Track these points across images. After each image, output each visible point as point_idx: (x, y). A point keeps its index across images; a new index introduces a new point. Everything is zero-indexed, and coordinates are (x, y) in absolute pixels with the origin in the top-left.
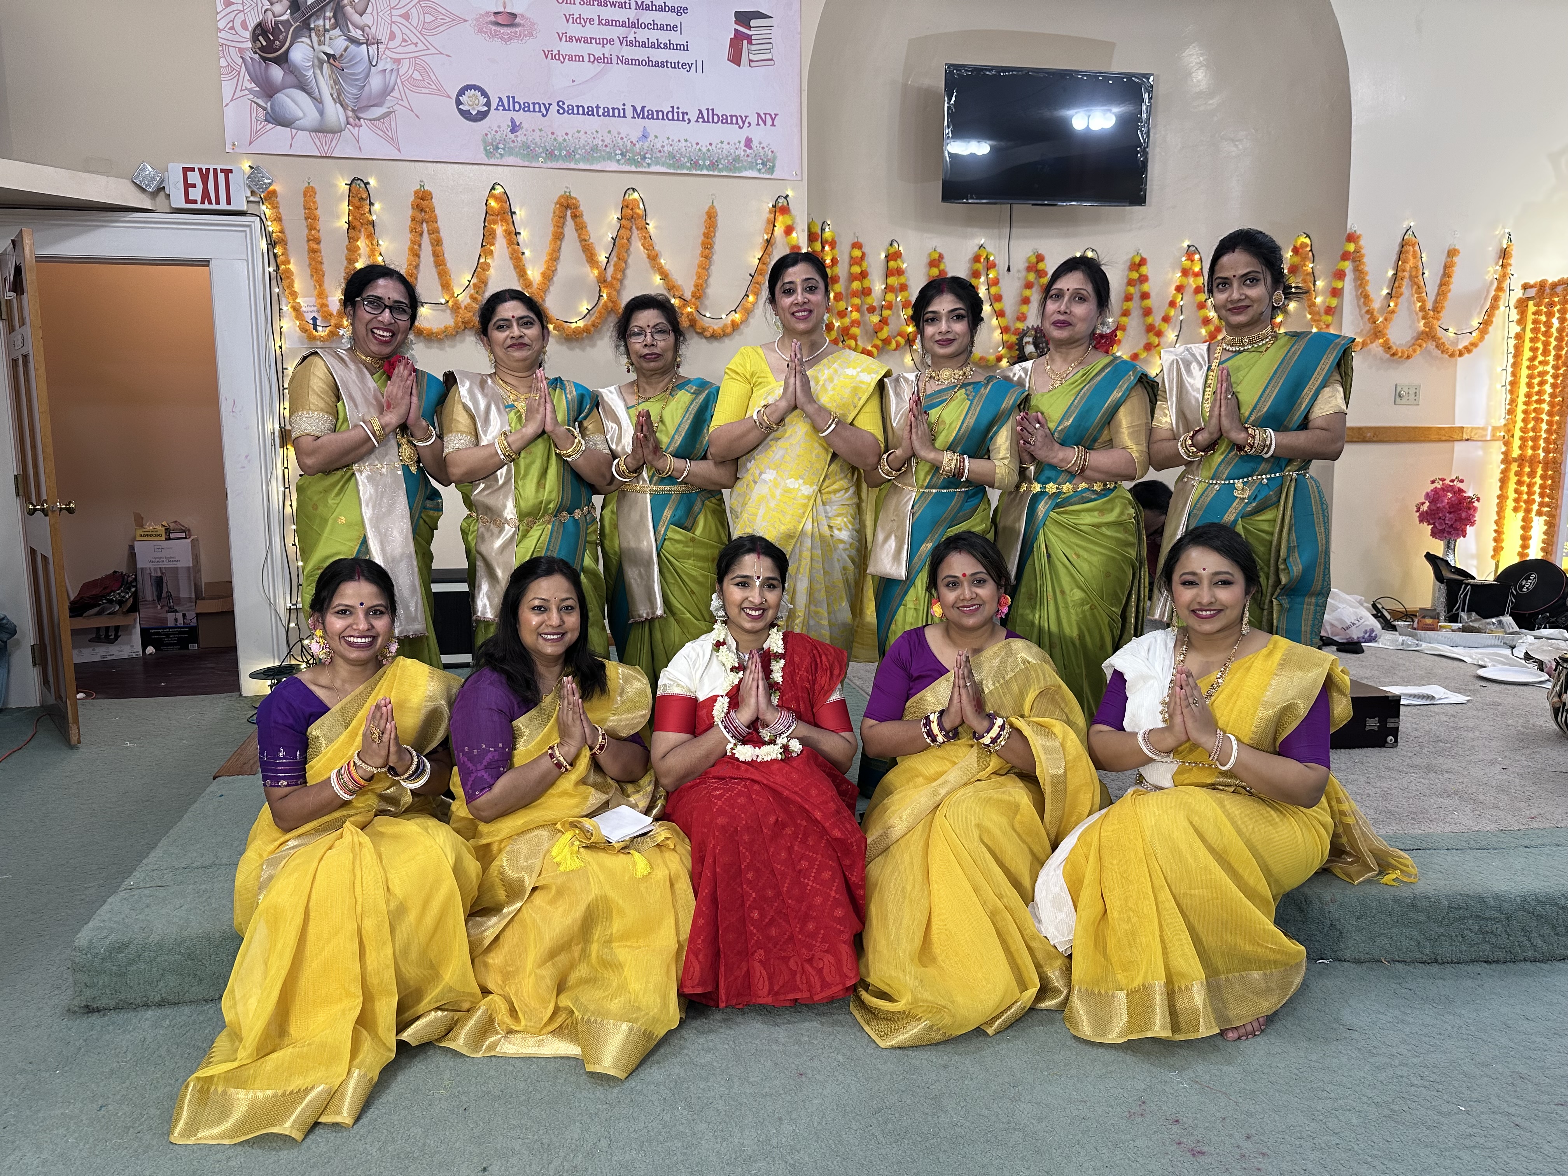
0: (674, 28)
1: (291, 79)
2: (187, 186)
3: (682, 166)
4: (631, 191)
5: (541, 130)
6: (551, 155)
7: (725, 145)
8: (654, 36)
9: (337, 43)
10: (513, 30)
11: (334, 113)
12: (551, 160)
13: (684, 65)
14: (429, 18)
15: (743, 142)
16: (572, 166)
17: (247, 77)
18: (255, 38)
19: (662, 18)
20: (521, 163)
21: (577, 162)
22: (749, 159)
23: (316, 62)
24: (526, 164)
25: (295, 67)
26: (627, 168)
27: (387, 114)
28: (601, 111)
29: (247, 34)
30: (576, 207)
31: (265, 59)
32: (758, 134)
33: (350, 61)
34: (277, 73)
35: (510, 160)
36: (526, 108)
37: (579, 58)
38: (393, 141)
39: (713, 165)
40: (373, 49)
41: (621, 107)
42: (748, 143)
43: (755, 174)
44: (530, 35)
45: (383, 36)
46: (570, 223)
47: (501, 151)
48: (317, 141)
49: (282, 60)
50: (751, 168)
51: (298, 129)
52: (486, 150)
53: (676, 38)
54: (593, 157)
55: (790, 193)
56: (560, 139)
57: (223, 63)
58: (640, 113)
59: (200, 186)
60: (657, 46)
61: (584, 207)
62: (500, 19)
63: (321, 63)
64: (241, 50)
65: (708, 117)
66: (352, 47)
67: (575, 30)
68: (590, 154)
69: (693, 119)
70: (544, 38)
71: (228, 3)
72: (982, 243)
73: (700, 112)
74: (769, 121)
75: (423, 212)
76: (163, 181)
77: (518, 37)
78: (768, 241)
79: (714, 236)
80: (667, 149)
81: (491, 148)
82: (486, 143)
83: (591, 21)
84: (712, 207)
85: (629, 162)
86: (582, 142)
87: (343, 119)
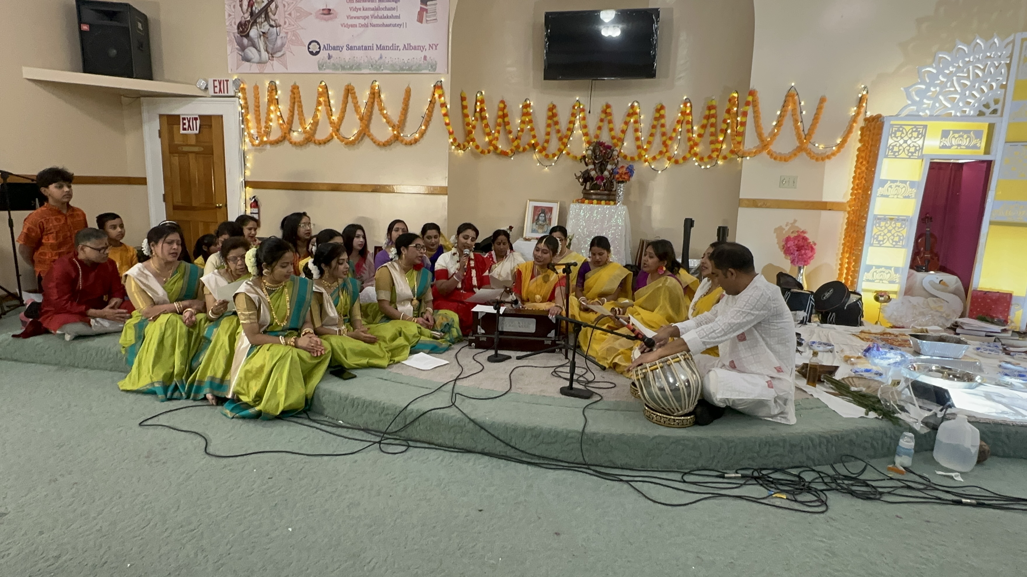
0: (394, 9)
1: (250, 42)
2: (215, 87)
3: (396, 70)
4: (375, 82)
5: (340, 58)
6: (343, 68)
7: (415, 60)
8: (385, 13)
9: (266, 27)
10: (330, 16)
11: (265, 55)
12: (343, 70)
13: (398, 25)
14: (298, 14)
15: (423, 58)
16: (352, 72)
17: (236, 44)
18: (238, 28)
19: (388, 5)
20: (331, 71)
21: (354, 70)
22: (425, 65)
24: (334, 72)
25: (251, 38)
26: (373, 72)
27: (283, 55)
28: (363, 48)
29: (236, 27)
30: (353, 91)
31: (242, 36)
32: (431, 54)
33: (271, 34)
34: (245, 41)
35: (327, 71)
36: (334, 48)
37: (355, 26)
38: (285, 65)
39: (410, 69)
40: (278, 28)
41: (371, 45)
42: (425, 57)
43: (427, 72)
44: (336, 17)
46: (350, 96)
47: (324, 67)
49: (247, 36)
50: (426, 69)
51: (253, 63)
52: (319, 67)
53: (394, 13)
55: (443, 80)
56: (347, 61)
57: (228, 39)
58: (380, 48)
59: (218, 87)
60: (387, 17)
61: (356, 90)
62: (325, 12)
63: (260, 36)
64: (234, 33)
65: (408, 47)
66: (271, 29)
67: (354, 14)
68: (359, 67)
69: (402, 49)
70: (342, 18)
71: (230, 15)
72: (577, 99)
73: (405, 45)
74: (434, 47)
75: (294, 94)
76: (207, 85)
77: (331, 19)
78: (431, 101)
79: (409, 99)
80: (390, 62)
81: (321, 67)
82: (319, 65)
83: (360, 9)
84: (408, 87)
85: (374, 69)
86: (356, 61)
87: (267, 58)
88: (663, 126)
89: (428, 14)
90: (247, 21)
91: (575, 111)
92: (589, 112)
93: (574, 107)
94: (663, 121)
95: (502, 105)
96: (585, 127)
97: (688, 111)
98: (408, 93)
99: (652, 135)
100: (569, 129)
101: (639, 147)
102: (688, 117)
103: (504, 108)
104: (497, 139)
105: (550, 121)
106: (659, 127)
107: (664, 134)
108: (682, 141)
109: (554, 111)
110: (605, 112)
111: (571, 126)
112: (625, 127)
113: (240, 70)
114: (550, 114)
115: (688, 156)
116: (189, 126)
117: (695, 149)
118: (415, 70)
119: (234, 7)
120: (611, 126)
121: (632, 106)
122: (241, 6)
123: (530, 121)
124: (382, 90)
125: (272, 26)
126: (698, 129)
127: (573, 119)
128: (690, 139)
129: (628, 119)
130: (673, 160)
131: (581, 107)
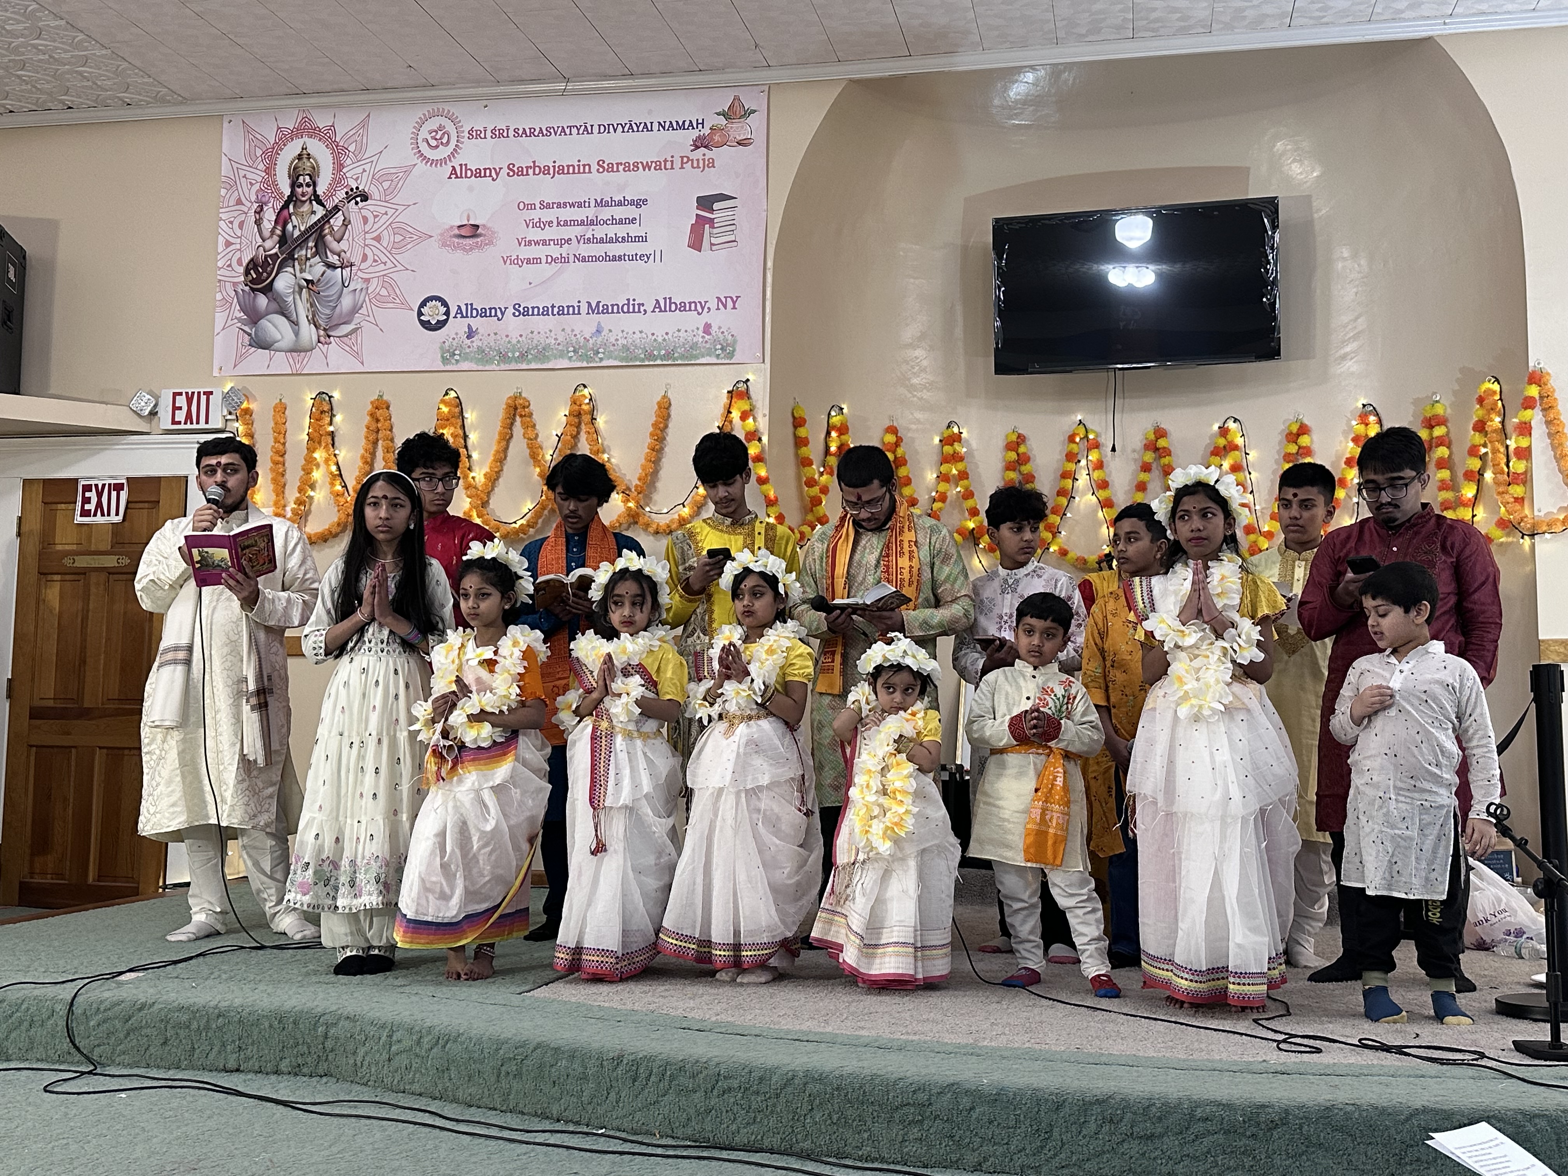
0: (633, 221)
1: (274, 306)
2: (175, 408)
3: (636, 358)
4: (581, 388)
5: (496, 334)
6: (504, 357)
7: (681, 334)
8: (611, 231)
9: (316, 269)
10: (475, 240)
11: (308, 332)
12: (505, 363)
13: (642, 256)
14: (398, 238)
15: (701, 329)
16: (524, 366)
17: (238, 307)
18: (247, 272)
19: (619, 212)
20: (474, 367)
21: (529, 362)
22: (708, 346)
23: (297, 289)
24: (480, 368)
25: (278, 294)
26: (579, 364)
27: (355, 331)
28: (556, 310)
29: (241, 270)
30: (526, 408)
31: (254, 290)
32: (718, 319)
33: (327, 283)
34: (262, 301)
35: (465, 365)
36: (483, 313)
37: (537, 261)
38: (357, 355)
39: (669, 355)
40: (347, 272)
41: (575, 304)
42: (707, 328)
43: (715, 361)
44: (491, 243)
45: (356, 259)
46: (519, 422)
47: (456, 357)
48: (291, 360)
49: (268, 290)
50: (709, 354)
51: (276, 351)
52: (442, 357)
53: (633, 230)
54: (544, 356)
55: (751, 377)
56: (514, 341)
57: (219, 296)
58: (595, 309)
59: (185, 408)
60: (616, 240)
61: (533, 407)
62: (463, 232)
63: (301, 288)
65: (664, 306)
66: (329, 271)
67: (535, 234)
68: (543, 354)
69: (650, 309)
70: (505, 245)
71: (228, 244)
72: (1079, 417)
73: (657, 302)
74: (730, 304)
75: (378, 421)
76: (156, 406)
77: (479, 247)
79: (666, 427)
80: (622, 341)
81: (447, 355)
82: (443, 351)
83: (550, 223)
84: (665, 397)
85: (581, 358)
86: (535, 342)
87: (315, 338)
89: (715, 231)
90: (270, 256)
91: (1074, 448)
92: (1113, 449)
93: (1071, 439)
95: (890, 439)
96: (1104, 485)
98: (664, 409)
100: (1061, 493)
103: (897, 444)
109: (1022, 449)
110: (1152, 446)
111: (1068, 484)
113: (241, 370)
114: (1013, 456)
116: (99, 505)
118: (682, 357)
119: (241, 225)
121: (1224, 431)
122: (258, 222)
123: (963, 475)
124: (600, 406)
125: (331, 266)
127: (1071, 466)
131: (1091, 436)
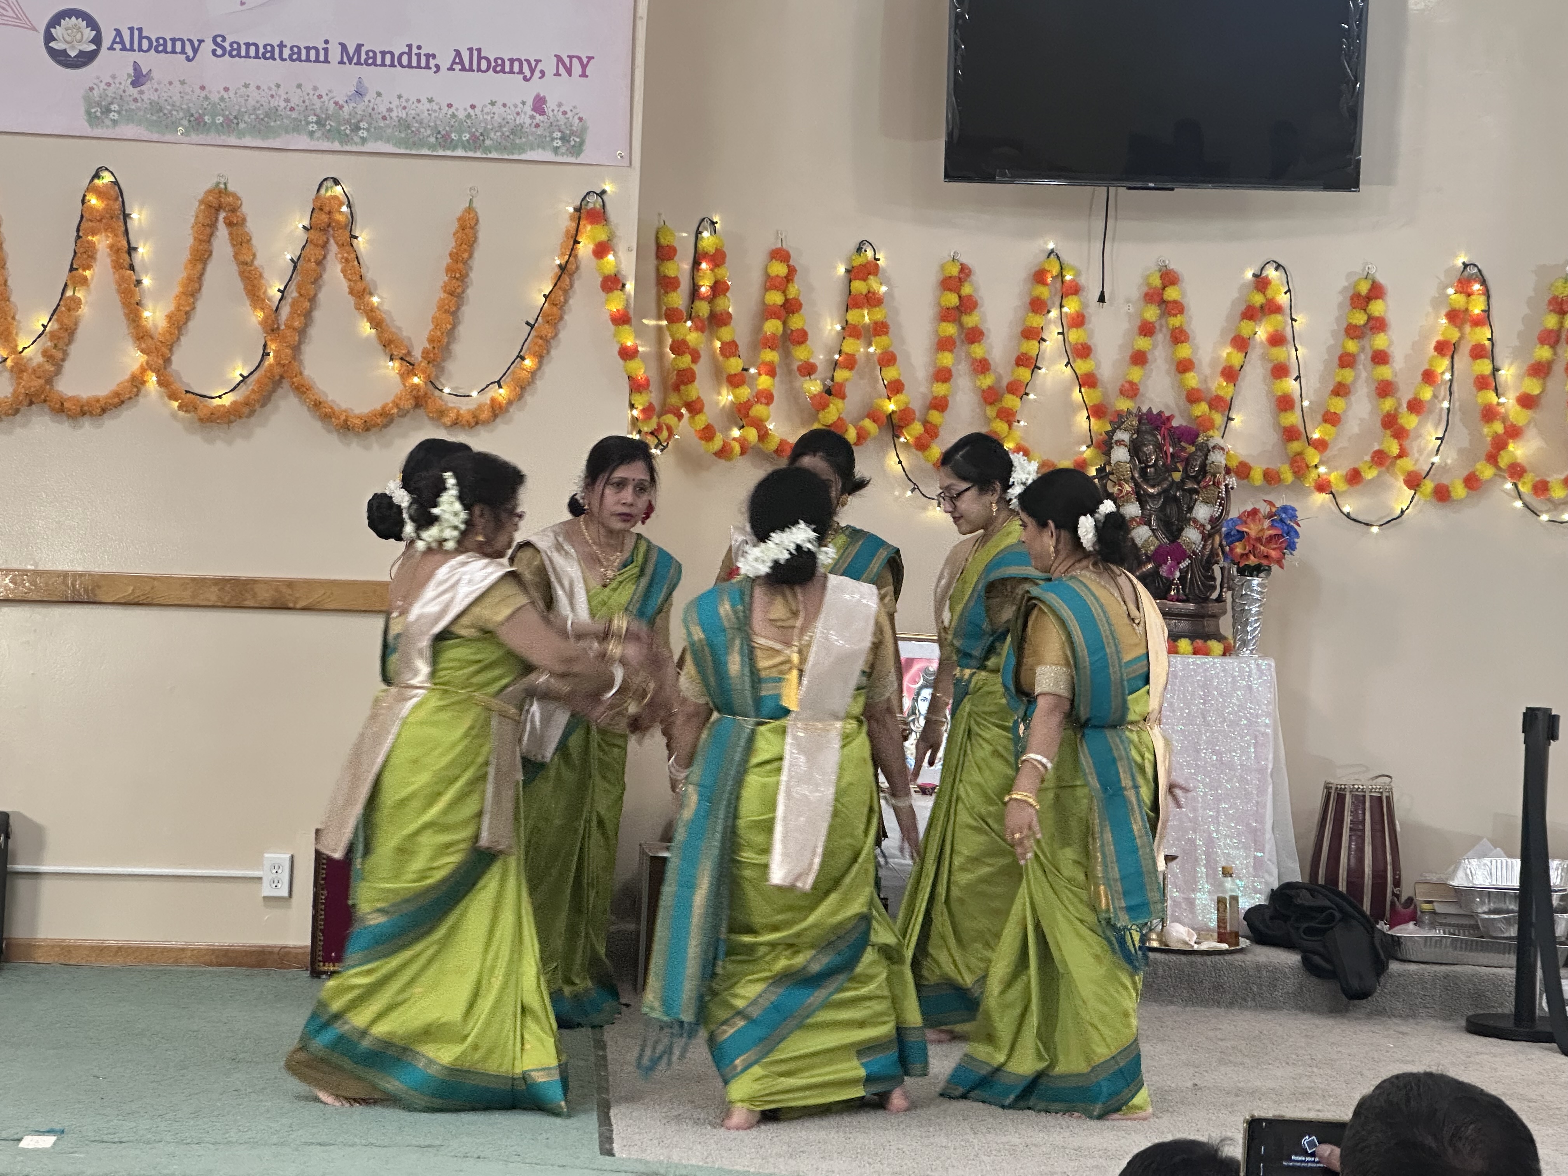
3: (422, 143)
4: (330, 183)
5: (183, 83)
6: (197, 123)
7: (497, 109)
12: (197, 131)
15: (530, 103)
16: (232, 140)
20: (145, 134)
21: (241, 134)
22: (539, 131)
24: (155, 137)
26: (325, 145)
28: (286, 53)
30: (234, 210)
35: (129, 130)
36: (161, 46)
39: (476, 142)
41: (321, 46)
42: (539, 104)
43: (549, 156)
46: (222, 231)
47: (114, 116)
50: (542, 146)
52: (88, 113)
54: (268, 126)
55: (609, 187)
56: (215, 98)
58: (353, 56)
61: (246, 209)
65: (473, 61)
68: (266, 122)
69: (445, 64)
72: (1051, 246)
73: (458, 53)
74: (577, 68)
78: (563, 268)
79: (470, 256)
80: (397, 113)
81: (96, 110)
82: (89, 102)
84: (470, 209)
85: (329, 135)
86: (251, 102)
88: (1380, 358)
91: (1043, 292)
92: (1102, 299)
93: (1039, 277)
94: (1380, 341)
95: (779, 269)
96: (1084, 351)
97: (1477, 309)
98: (468, 231)
99: (1341, 390)
100: (1023, 361)
101: (1290, 434)
102: (1478, 330)
103: (789, 278)
104: (767, 397)
105: (950, 329)
106: (1364, 359)
107: (1385, 389)
108: (1455, 419)
109: (966, 290)
110: (1156, 298)
111: (1031, 347)
112: (1237, 359)
114: (952, 299)
115: (1487, 472)
117: (1511, 447)
120: (1184, 351)
121: (1261, 283)
123: (880, 329)
124: (362, 215)
126: (1520, 378)
127: (1036, 321)
128: (1489, 414)
129: (1246, 328)
130: (1428, 486)
131: (1068, 277)
